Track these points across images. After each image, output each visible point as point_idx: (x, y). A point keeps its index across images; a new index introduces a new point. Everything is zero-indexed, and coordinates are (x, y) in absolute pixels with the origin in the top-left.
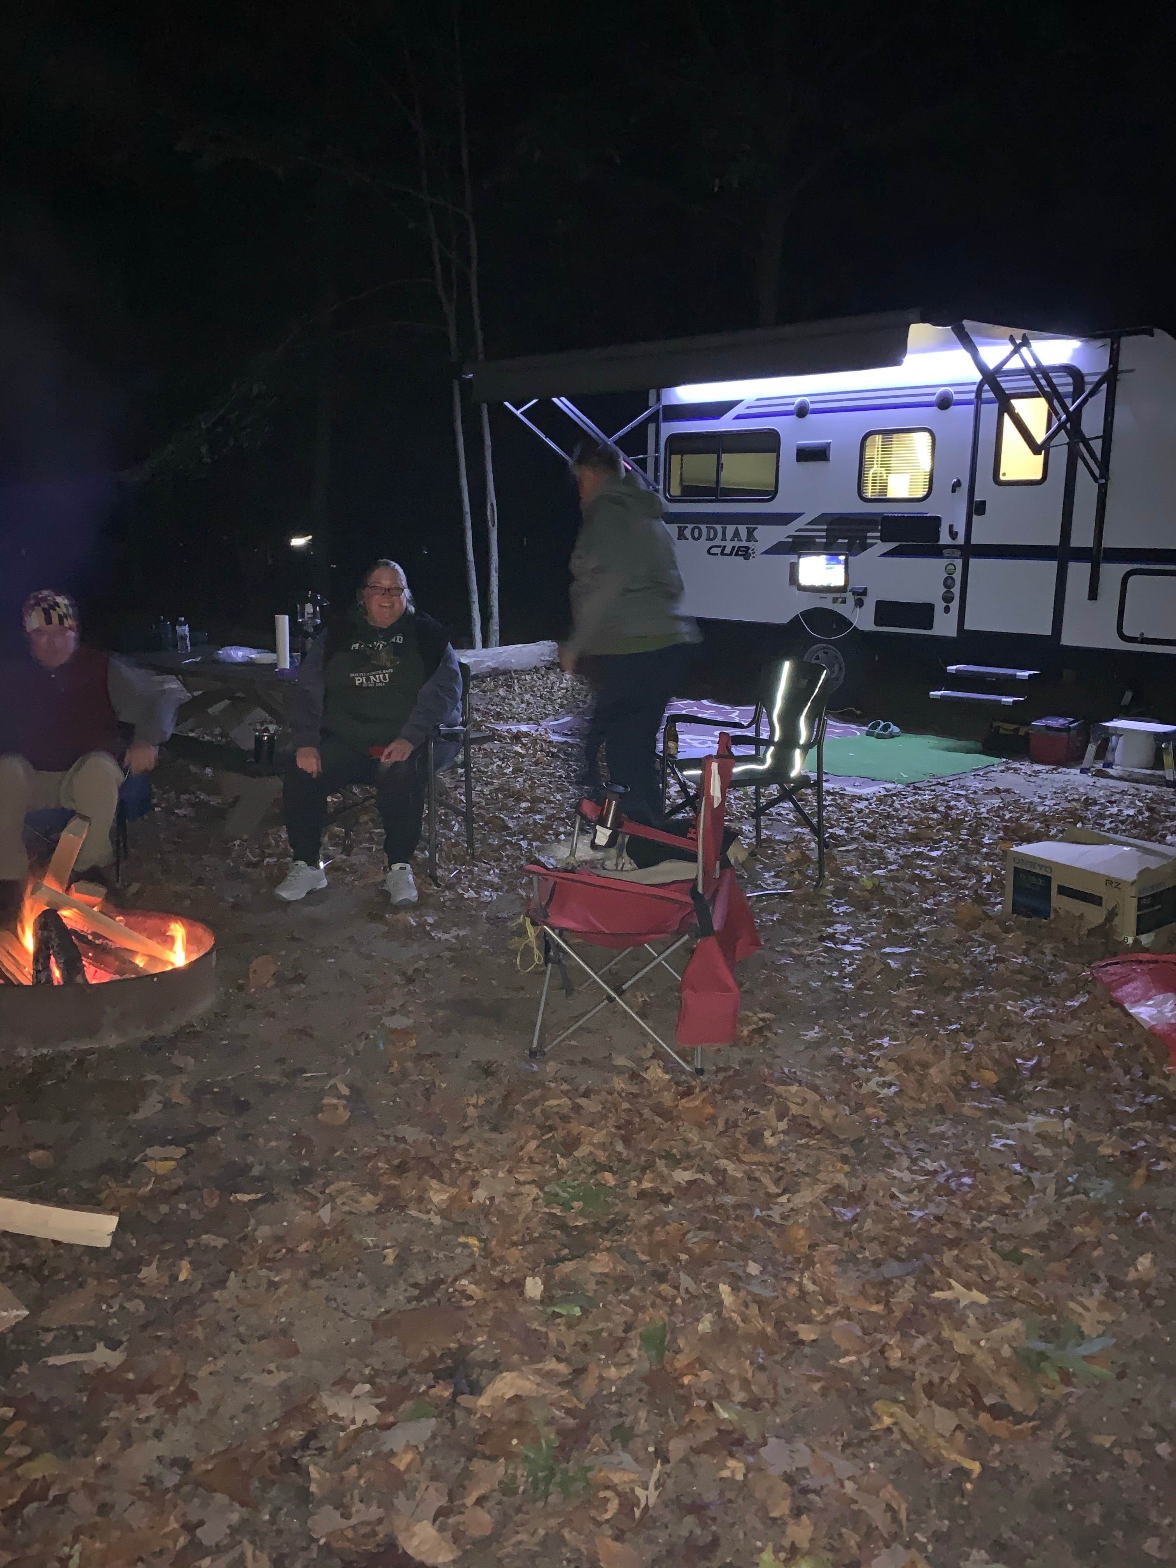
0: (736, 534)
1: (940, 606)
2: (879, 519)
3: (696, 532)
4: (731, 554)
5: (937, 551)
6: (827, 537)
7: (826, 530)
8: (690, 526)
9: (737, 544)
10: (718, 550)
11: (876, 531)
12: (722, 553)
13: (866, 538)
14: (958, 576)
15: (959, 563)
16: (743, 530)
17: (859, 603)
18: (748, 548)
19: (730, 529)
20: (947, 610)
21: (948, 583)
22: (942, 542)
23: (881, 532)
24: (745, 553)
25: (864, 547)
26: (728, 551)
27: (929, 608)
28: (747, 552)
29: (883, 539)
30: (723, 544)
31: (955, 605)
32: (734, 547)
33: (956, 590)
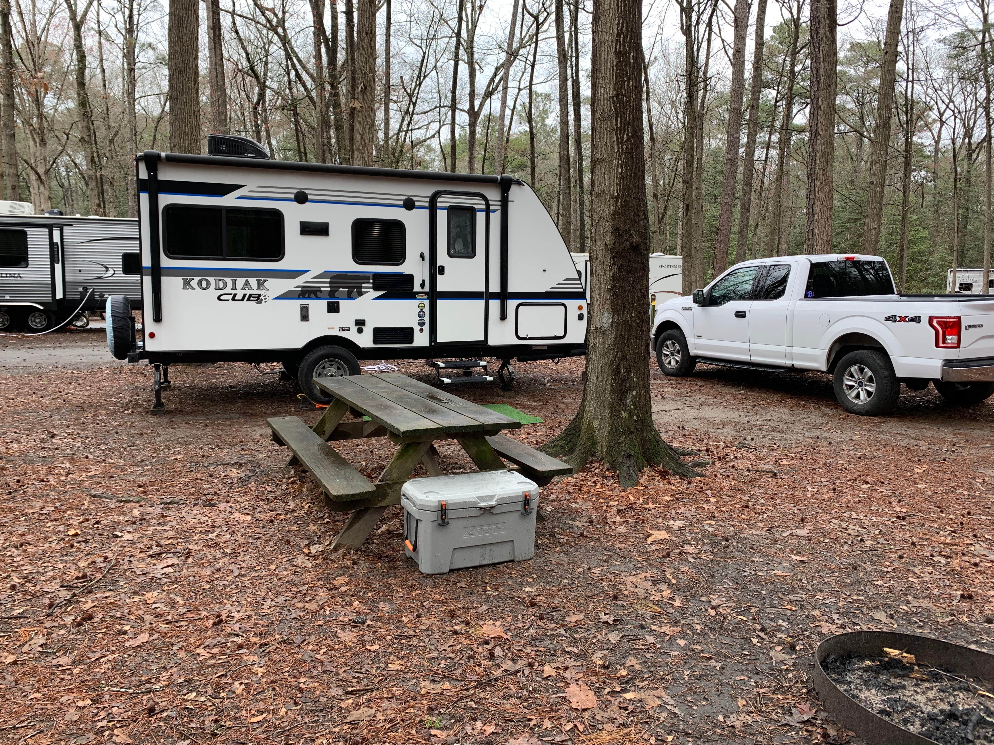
0: (247, 284)
1: (417, 328)
2: (371, 275)
3: (204, 284)
4: (243, 300)
5: (412, 296)
6: (330, 287)
7: (330, 283)
8: (197, 279)
9: (248, 292)
10: (230, 297)
11: (369, 283)
12: (233, 299)
13: (361, 288)
14: (427, 310)
15: (427, 303)
16: (253, 282)
17: (360, 331)
18: (260, 295)
19: (240, 281)
20: (421, 331)
21: (421, 314)
22: (415, 290)
23: (373, 283)
24: (258, 299)
25: (360, 294)
26: (239, 297)
27: (410, 331)
28: (258, 298)
29: (375, 288)
30: (233, 292)
31: (426, 328)
32: (245, 295)
33: (427, 319)
